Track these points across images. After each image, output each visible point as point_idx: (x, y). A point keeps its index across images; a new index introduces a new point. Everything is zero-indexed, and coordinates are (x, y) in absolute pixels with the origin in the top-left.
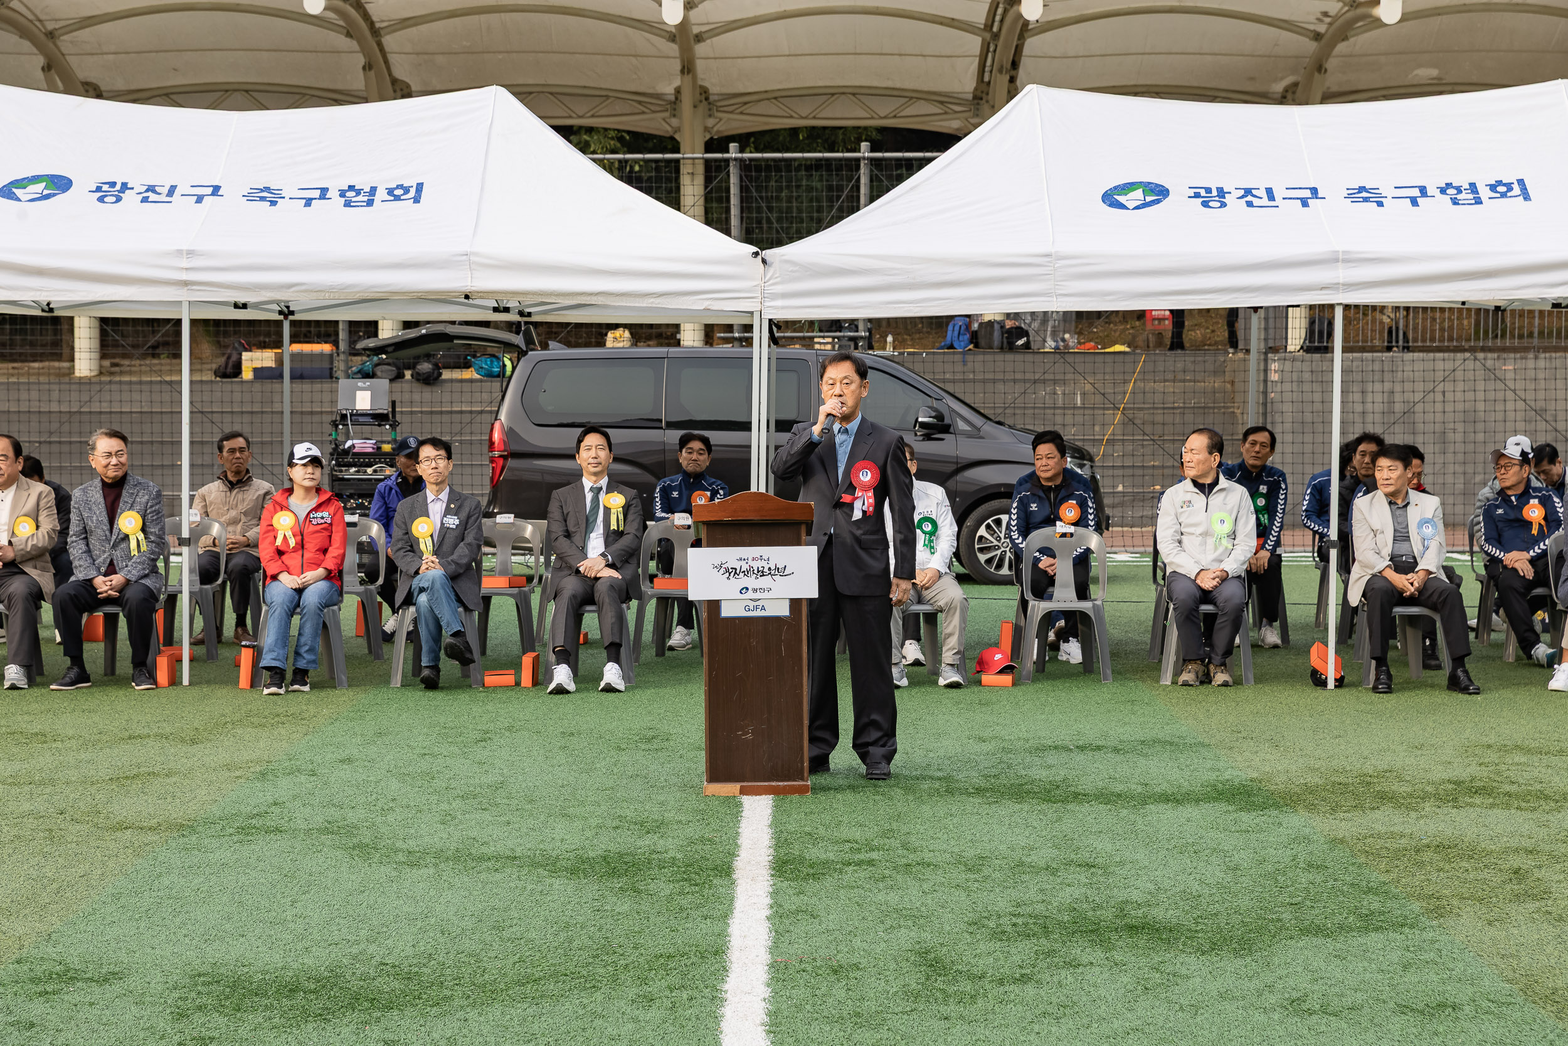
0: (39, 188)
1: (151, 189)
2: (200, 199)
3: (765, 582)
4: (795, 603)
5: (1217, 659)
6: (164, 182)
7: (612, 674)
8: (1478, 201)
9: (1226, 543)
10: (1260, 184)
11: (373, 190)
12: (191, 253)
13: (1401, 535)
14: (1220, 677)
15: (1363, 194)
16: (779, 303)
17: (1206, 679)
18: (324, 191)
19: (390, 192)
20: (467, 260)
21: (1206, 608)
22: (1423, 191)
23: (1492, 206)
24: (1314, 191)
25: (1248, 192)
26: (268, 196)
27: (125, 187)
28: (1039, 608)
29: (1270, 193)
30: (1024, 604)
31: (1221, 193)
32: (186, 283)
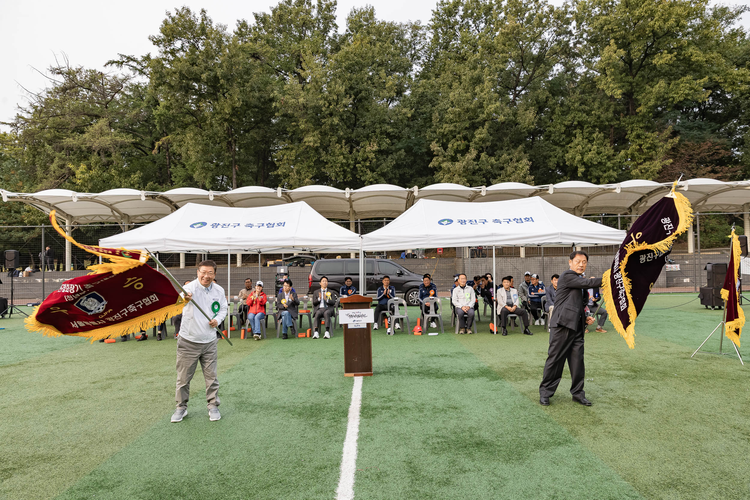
0: (199, 225)
1: (224, 225)
2: (235, 227)
3: (360, 319)
4: (368, 325)
5: (468, 327)
6: (227, 223)
7: (327, 334)
8: (522, 222)
9: (469, 300)
10: (473, 219)
11: (274, 224)
12: (230, 238)
13: (509, 297)
14: (469, 332)
15: (496, 221)
16: (365, 247)
17: (466, 332)
18: (263, 224)
19: (278, 224)
20: (294, 239)
21: (465, 316)
22: (510, 220)
23: (526, 223)
24: (485, 220)
25: (471, 221)
26: (251, 226)
27: (219, 224)
28: (427, 316)
29: (475, 221)
30: (423, 315)
31: (465, 221)
32: (229, 245)
